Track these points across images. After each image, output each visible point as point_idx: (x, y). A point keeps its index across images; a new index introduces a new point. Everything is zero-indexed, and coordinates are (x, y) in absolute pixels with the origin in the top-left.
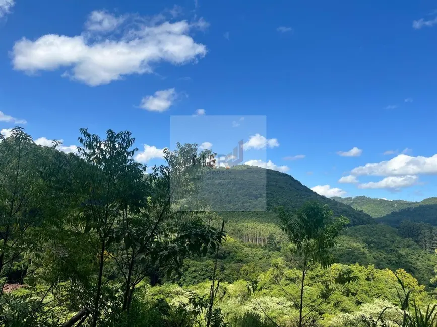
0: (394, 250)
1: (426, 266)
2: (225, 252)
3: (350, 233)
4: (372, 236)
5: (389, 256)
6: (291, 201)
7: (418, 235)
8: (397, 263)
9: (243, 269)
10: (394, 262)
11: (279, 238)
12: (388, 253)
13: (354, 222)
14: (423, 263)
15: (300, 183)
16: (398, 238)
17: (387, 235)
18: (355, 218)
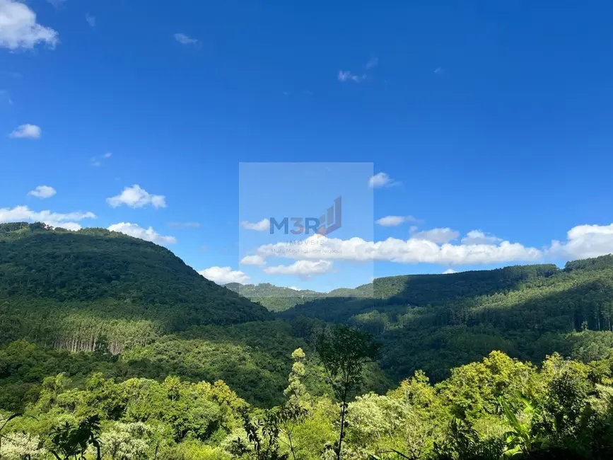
0: (281, 354)
1: (314, 372)
2: (9, 366)
3: (233, 333)
4: (260, 336)
5: (275, 361)
6: (161, 287)
7: (310, 335)
8: (282, 369)
9: (30, 391)
10: (279, 368)
11: (129, 341)
12: (274, 357)
13: (241, 317)
14: (312, 369)
15: (181, 262)
16: (289, 338)
17: (278, 335)
18: (244, 312)
